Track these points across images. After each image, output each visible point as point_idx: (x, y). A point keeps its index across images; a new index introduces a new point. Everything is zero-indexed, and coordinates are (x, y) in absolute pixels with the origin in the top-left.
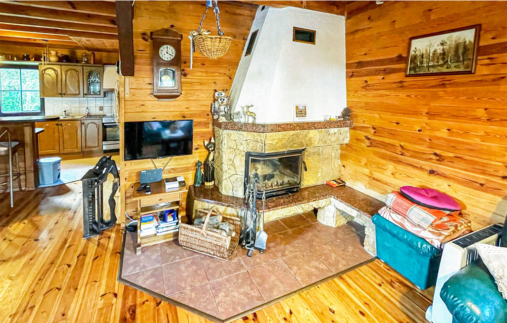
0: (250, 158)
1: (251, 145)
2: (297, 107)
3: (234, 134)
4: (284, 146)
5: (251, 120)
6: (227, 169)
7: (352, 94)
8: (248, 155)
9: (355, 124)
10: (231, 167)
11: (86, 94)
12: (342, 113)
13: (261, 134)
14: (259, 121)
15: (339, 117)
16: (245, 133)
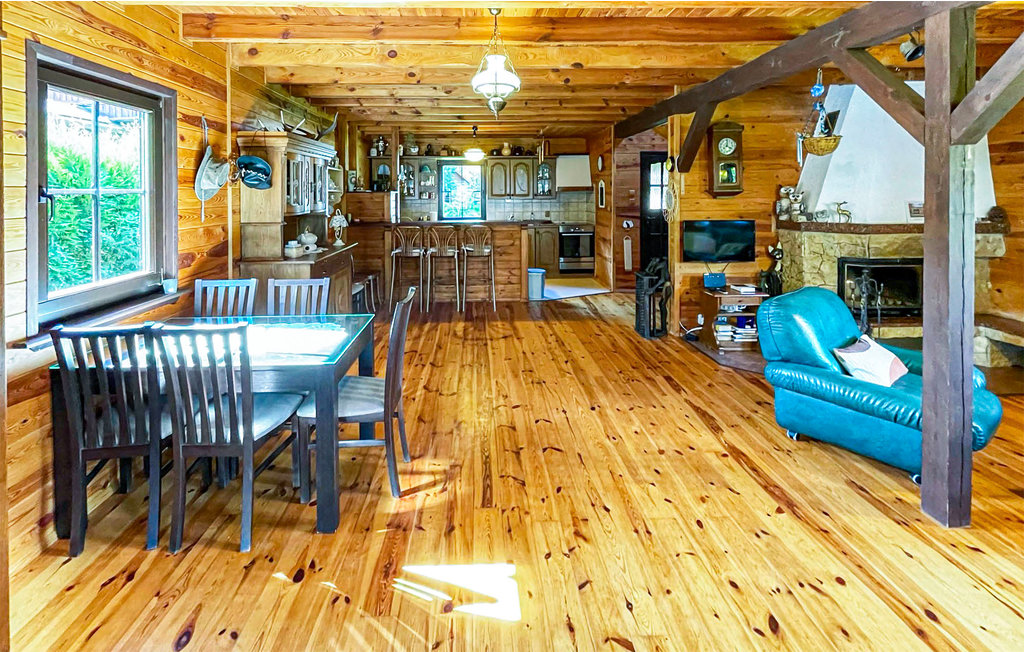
0: (846, 266)
1: (846, 249)
2: (910, 205)
3: (819, 236)
4: (896, 252)
5: (843, 220)
6: (810, 278)
7: (1004, 187)
8: (842, 262)
9: (1013, 229)
10: (817, 276)
12: (989, 214)
13: (863, 236)
14: (854, 221)
15: (983, 219)
16: (836, 235)
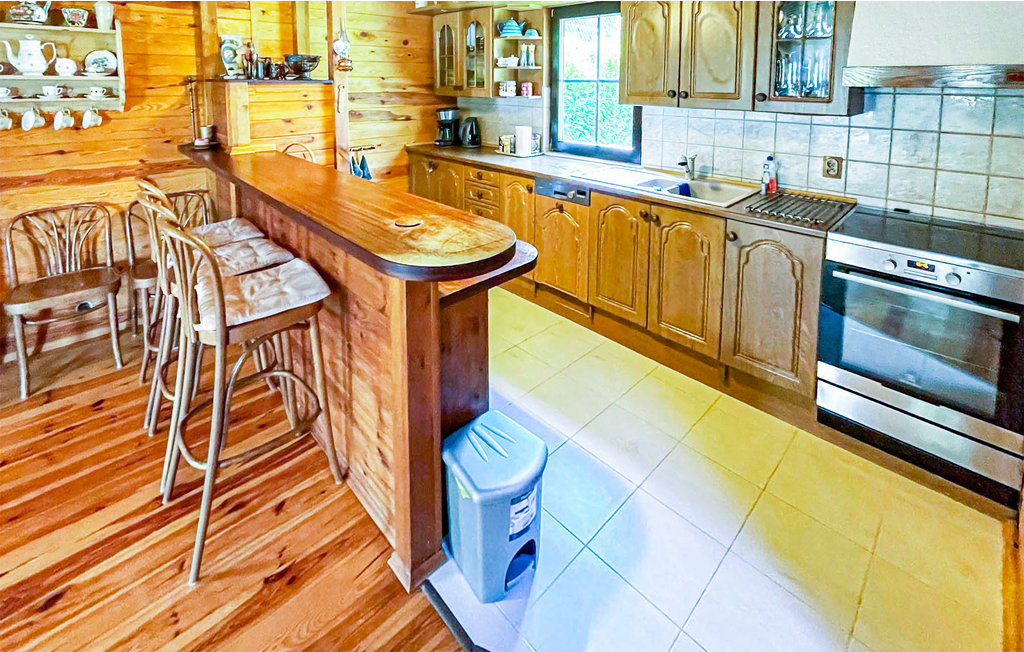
11: (764, 97)
